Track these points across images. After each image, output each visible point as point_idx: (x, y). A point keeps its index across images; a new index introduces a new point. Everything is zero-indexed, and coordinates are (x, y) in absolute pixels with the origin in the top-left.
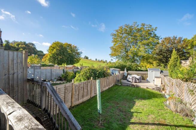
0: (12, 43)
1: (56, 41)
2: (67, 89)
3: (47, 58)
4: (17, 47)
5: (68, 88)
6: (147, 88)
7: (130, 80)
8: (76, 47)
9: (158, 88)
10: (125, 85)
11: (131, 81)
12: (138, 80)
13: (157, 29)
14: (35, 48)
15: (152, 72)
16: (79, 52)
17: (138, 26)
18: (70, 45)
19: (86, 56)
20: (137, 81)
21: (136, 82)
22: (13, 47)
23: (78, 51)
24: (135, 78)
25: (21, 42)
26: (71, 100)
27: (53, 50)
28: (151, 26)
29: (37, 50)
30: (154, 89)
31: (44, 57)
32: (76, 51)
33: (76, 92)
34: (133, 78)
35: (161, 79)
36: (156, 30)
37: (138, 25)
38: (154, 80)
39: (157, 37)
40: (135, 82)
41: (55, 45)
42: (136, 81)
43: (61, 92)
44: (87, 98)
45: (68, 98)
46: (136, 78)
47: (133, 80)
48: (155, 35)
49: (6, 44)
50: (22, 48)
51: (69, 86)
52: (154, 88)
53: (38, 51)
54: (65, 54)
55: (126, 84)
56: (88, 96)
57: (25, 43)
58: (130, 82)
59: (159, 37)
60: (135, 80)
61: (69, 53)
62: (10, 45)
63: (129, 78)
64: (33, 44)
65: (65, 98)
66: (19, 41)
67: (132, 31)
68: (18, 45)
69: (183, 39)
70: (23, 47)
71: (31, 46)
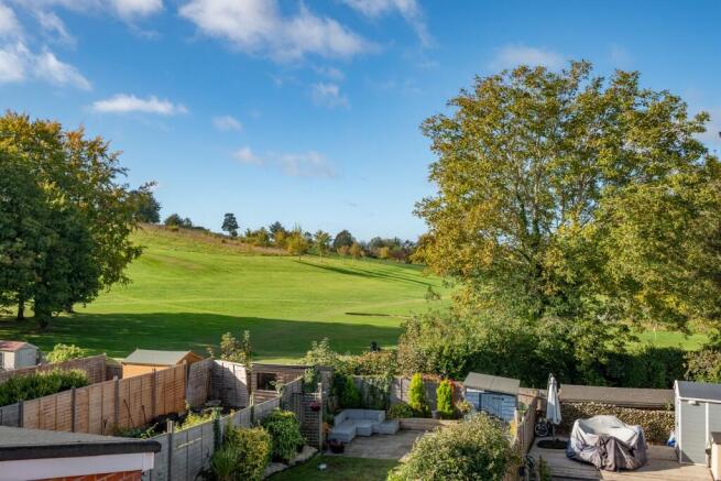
7: (586, 455)
11: (597, 461)
12: (631, 451)
13: (707, 125)
15: (697, 404)
20: (628, 460)
21: (623, 469)
24: (616, 447)
34: (605, 444)
38: (709, 452)
40: (615, 470)
42: (622, 458)
46: (621, 443)
47: (604, 455)
58: (590, 464)
60: (619, 457)
63: (582, 443)
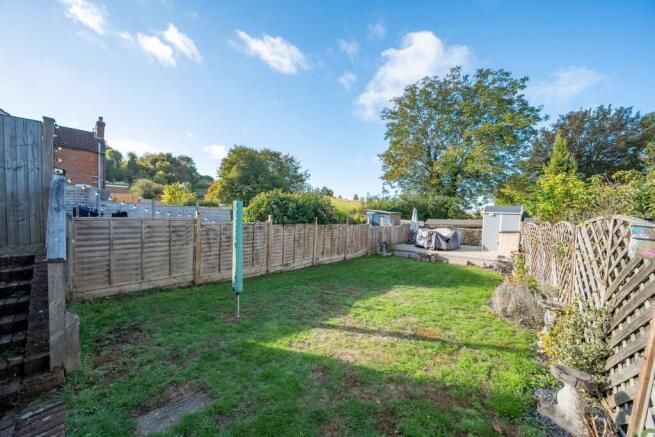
0: (142, 159)
1: (238, 145)
2: (180, 233)
3: (217, 192)
4: (152, 167)
5: (180, 231)
6: (469, 263)
7: (421, 243)
8: (292, 160)
9: (505, 262)
10: (402, 257)
11: (426, 246)
12: (447, 241)
13: (526, 83)
14: (194, 170)
16: (301, 175)
17: (466, 78)
18: (276, 155)
19: (325, 188)
20: (444, 245)
21: (440, 249)
22: (143, 168)
23: (300, 171)
24: (437, 237)
25: (162, 155)
26: (194, 264)
27: (228, 169)
28: (507, 74)
29: (198, 174)
30: (491, 267)
31: (209, 190)
32: (291, 173)
33: (210, 247)
34: (431, 236)
35: (518, 235)
36: (523, 87)
37: (467, 76)
39: (532, 110)
40: (434, 249)
41: (234, 156)
42: (440, 243)
43: (156, 237)
44: (253, 270)
45: (182, 256)
46: (441, 236)
47: (430, 241)
48: (524, 104)
49: (129, 162)
50: (161, 168)
51: (184, 226)
52: (491, 263)
53: (202, 178)
54: (261, 179)
55: (406, 254)
56: (256, 268)
57: (169, 156)
58: (422, 247)
59: (538, 110)
60: (437, 242)
61: (273, 178)
62: (139, 162)
63: (422, 237)
64: (189, 160)
65: (170, 255)
66: (158, 154)
67: (449, 98)
68: (154, 161)
69: (633, 116)
70: (164, 168)
71: (183, 163)
